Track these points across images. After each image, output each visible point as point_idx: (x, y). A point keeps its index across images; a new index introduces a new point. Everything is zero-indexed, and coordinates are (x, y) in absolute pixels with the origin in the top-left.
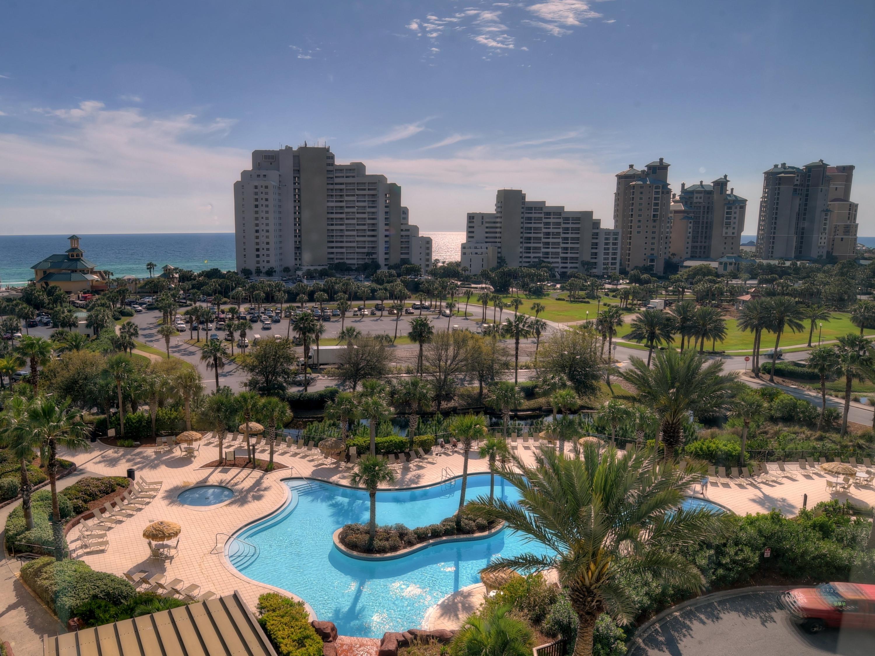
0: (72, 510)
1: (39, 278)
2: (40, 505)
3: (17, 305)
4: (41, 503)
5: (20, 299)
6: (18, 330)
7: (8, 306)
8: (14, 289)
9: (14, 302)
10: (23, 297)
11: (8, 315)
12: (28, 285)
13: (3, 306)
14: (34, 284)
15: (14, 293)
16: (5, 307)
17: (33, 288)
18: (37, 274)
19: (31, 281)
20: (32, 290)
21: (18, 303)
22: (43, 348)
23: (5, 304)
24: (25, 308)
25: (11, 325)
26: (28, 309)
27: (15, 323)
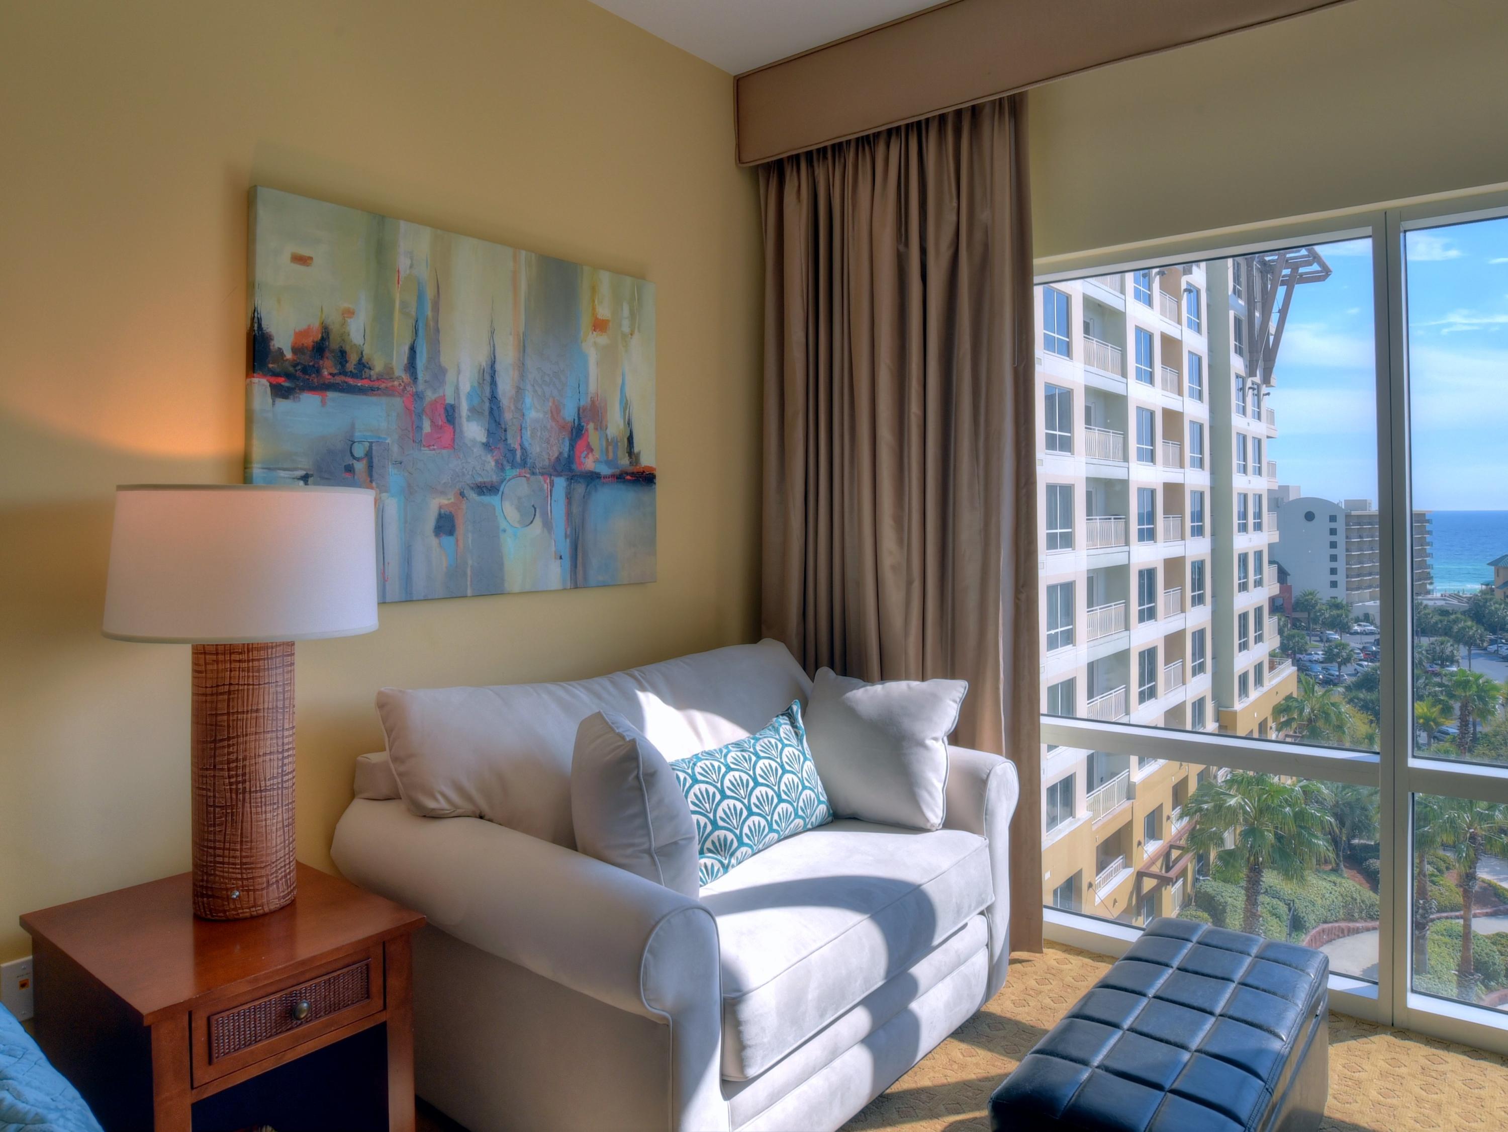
0: (1503, 973)
1: (1501, 581)
2: (1446, 944)
3: (1455, 621)
4: (1447, 939)
5: (1464, 613)
6: (1452, 660)
7: (1441, 621)
8: (1457, 596)
9: (1453, 617)
10: (1470, 610)
11: (1441, 635)
12: (1481, 591)
13: (1433, 620)
14: (1492, 590)
15: (1455, 602)
16: (1436, 623)
17: (1489, 597)
18: (1497, 573)
19: (1487, 585)
20: (1486, 600)
21: (1457, 618)
22: (1485, 691)
23: (1436, 618)
24: (1471, 628)
25: (1442, 652)
26: (1474, 629)
27: (1450, 649)
